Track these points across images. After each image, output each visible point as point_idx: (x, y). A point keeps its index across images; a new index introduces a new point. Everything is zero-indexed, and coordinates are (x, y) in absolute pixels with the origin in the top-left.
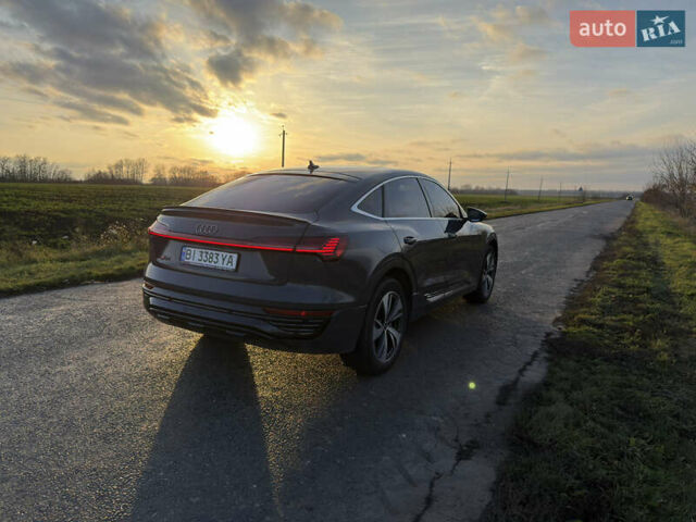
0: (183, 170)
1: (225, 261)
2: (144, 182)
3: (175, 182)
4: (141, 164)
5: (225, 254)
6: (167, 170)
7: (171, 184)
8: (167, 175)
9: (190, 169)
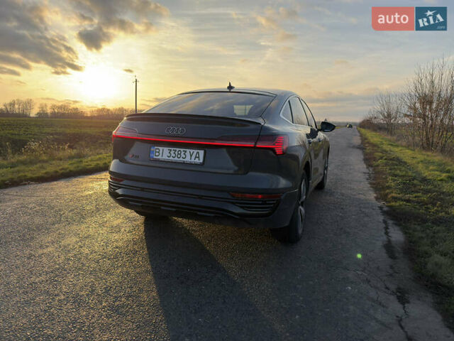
0: (60, 107)
1: (193, 156)
2: (32, 115)
3: (54, 115)
4: (29, 103)
5: (192, 151)
6: (48, 108)
7: (51, 117)
8: (49, 111)
9: (65, 106)
